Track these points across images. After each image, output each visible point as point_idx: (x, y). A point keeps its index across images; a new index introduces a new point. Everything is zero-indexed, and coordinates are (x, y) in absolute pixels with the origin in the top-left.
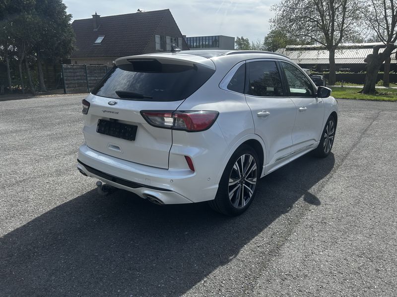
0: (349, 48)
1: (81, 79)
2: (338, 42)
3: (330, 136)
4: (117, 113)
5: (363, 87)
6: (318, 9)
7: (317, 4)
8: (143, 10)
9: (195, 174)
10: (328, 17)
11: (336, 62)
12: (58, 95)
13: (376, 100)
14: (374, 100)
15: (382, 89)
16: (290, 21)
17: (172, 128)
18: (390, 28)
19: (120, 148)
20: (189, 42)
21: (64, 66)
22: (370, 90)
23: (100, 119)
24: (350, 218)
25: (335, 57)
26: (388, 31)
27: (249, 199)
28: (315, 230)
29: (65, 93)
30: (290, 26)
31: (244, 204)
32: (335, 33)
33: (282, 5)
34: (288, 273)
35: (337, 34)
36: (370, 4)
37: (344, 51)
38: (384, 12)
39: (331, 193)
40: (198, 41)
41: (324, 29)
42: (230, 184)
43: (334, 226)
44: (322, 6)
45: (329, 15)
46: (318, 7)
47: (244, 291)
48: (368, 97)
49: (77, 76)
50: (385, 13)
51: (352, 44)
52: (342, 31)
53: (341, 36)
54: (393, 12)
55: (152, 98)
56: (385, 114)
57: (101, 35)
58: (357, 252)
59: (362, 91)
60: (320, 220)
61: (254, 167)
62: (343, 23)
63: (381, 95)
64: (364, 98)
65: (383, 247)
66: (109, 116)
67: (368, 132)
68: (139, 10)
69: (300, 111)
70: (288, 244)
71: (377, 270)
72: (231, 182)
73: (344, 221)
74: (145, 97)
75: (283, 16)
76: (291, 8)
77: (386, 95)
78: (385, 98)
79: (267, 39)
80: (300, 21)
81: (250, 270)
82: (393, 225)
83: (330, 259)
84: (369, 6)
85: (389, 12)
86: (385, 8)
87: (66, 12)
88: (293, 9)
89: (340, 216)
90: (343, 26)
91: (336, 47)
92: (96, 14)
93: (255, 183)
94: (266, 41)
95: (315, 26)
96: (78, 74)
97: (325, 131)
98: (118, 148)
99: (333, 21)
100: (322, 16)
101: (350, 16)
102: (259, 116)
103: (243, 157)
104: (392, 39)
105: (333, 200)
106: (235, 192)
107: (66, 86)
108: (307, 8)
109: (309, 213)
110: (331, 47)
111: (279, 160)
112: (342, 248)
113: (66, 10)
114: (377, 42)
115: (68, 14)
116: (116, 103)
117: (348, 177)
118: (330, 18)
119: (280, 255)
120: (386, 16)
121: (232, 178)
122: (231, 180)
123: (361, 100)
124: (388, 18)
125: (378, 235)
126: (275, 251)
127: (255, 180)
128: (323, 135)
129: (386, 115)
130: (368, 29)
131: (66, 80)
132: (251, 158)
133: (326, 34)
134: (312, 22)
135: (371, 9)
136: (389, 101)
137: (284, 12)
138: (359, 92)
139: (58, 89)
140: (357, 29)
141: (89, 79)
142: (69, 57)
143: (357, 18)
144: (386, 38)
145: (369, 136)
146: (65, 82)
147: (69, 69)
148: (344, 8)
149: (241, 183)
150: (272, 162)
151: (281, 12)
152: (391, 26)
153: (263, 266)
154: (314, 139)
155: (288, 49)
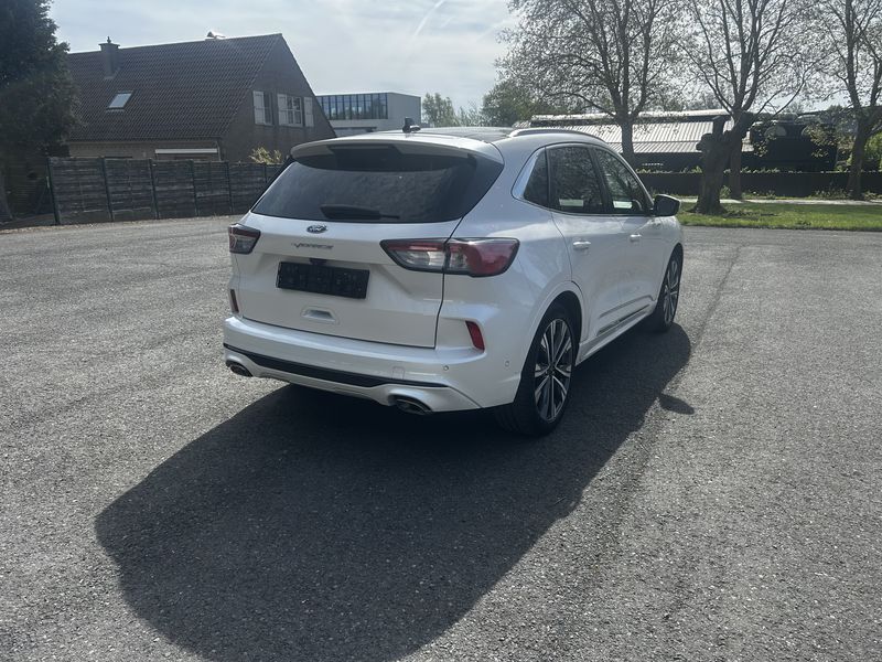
0: (660, 120)
1: (93, 191)
2: (640, 108)
3: (672, 290)
4: (330, 247)
5: (695, 201)
6: (595, 41)
7: (592, 30)
8: (220, 35)
9: (485, 354)
10: (616, 58)
11: (637, 149)
12: (44, 228)
13: (727, 226)
14: (722, 226)
15: (732, 204)
16: (541, 64)
17: (444, 271)
18: (739, 79)
19: (332, 314)
20: (326, 106)
21: (54, 160)
22: (709, 206)
23: (283, 260)
24: (741, 427)
25: (633, 140)
26: (735, 86)
27: (561, 405)
28: (689, 449)
29: (57, 223)
30: (542, 75)
31: (556, 412)
32: (630, 90)
33: (521, 30)
34: (665, 513)
35: (635, 92)
36: (699, 30)
37: (650, 126)
38: (725, 46)
39: (696, 390)
40: (340, 105)
41: (609, 80)
42: (537, 375)
43: (718, 441)
44: (604, 33)
45: (618, 53)
46: (595, 35)
47: (604, 544)
48: (710, 220)
49: (83, 184)
50: (728, 48)
51: (666, 114)
52: (644, 85)
53: (644, 96)
54: (743, 47)
55: (397, 217)
56: (751, 251)
57: (124, 89)
58: (767, 477)
59: (695, 208)
60: (691, 434)
61: (568, 346)
62: (646, 69)
63: (733, 215)
64: (703, 222)
65: (807, 466)
66: (306, 254)
67: (729, 285)
68: (210, 35)
69: (632, 241)
70: (650, 473)
71: (808, 500)
72: (539, 371)
73: (731, 432)
74: (384, 216)
75: (524, 53)
76: (540, 36)
77: (741, 215)
78: (742, 221)
79: (488, 100)
80: (559, 64)
81: (602, 514)
82: (814, 435)
83: (727, 489)
84: (696, 34)
85: (735, 46)
86: (727, 39)
87: (54, 38)
88: (544, 38)
89: (723, 425)
90: (645, 75)
91: (635, 119)
92: (109, 41)
93: (569, 375)
94: (486, 104)
95: (589, 76)
96: (86, 178)
97: (665, 282)
98: (327, 314)
99: (626, 64)
100: (604, 54)
101: (658, 56)
102: (577, 249)
103: (553, 324)
104: (744, 103)
105: (703, 402)
106: (542, 390)
107: (60, 206)
108: (574, 36)
109: (670, 424)
110: (626, 120)
111: (603, 332)
112: (742, 472)
113: (56, 34)
114: (710, 108)
115: (59, 42)
116: (324, 229)
117: (717, 363)
118: (620, 58)
119: (642, 489)
120: (729, 56)
121: (539, 363)
122: (538, 368)
123: (697, 225)
124: (734, 60)
125: (793, 450)
126: (632, 484)
127: (569, 369)
128: (663, 287)
129: (753, 254)
130: (695, 82)
131: (61, 193)
132: (564, 327)
133: (614, 93)
134: (585, 66)
135: (700, 40)
136: (750, 226)
137: (527, 46)
138: (691, 211)
139: (40, 214)
140: (675, 81)
141: (111, 189)
142: (63, 141)
143: (673, 59)
144: (732, 100)
145: (732, 292)
146: (57, 197)
147: (63, 167)
148: (648, 39)
149: (550, 373)
150: (592, 336)
151: (520, 45)
152: (739, 75)
153: (622, 508)
154: (650, 296)
155: (535, 124)
